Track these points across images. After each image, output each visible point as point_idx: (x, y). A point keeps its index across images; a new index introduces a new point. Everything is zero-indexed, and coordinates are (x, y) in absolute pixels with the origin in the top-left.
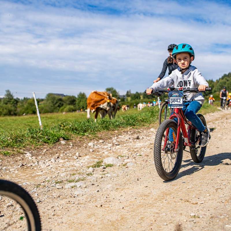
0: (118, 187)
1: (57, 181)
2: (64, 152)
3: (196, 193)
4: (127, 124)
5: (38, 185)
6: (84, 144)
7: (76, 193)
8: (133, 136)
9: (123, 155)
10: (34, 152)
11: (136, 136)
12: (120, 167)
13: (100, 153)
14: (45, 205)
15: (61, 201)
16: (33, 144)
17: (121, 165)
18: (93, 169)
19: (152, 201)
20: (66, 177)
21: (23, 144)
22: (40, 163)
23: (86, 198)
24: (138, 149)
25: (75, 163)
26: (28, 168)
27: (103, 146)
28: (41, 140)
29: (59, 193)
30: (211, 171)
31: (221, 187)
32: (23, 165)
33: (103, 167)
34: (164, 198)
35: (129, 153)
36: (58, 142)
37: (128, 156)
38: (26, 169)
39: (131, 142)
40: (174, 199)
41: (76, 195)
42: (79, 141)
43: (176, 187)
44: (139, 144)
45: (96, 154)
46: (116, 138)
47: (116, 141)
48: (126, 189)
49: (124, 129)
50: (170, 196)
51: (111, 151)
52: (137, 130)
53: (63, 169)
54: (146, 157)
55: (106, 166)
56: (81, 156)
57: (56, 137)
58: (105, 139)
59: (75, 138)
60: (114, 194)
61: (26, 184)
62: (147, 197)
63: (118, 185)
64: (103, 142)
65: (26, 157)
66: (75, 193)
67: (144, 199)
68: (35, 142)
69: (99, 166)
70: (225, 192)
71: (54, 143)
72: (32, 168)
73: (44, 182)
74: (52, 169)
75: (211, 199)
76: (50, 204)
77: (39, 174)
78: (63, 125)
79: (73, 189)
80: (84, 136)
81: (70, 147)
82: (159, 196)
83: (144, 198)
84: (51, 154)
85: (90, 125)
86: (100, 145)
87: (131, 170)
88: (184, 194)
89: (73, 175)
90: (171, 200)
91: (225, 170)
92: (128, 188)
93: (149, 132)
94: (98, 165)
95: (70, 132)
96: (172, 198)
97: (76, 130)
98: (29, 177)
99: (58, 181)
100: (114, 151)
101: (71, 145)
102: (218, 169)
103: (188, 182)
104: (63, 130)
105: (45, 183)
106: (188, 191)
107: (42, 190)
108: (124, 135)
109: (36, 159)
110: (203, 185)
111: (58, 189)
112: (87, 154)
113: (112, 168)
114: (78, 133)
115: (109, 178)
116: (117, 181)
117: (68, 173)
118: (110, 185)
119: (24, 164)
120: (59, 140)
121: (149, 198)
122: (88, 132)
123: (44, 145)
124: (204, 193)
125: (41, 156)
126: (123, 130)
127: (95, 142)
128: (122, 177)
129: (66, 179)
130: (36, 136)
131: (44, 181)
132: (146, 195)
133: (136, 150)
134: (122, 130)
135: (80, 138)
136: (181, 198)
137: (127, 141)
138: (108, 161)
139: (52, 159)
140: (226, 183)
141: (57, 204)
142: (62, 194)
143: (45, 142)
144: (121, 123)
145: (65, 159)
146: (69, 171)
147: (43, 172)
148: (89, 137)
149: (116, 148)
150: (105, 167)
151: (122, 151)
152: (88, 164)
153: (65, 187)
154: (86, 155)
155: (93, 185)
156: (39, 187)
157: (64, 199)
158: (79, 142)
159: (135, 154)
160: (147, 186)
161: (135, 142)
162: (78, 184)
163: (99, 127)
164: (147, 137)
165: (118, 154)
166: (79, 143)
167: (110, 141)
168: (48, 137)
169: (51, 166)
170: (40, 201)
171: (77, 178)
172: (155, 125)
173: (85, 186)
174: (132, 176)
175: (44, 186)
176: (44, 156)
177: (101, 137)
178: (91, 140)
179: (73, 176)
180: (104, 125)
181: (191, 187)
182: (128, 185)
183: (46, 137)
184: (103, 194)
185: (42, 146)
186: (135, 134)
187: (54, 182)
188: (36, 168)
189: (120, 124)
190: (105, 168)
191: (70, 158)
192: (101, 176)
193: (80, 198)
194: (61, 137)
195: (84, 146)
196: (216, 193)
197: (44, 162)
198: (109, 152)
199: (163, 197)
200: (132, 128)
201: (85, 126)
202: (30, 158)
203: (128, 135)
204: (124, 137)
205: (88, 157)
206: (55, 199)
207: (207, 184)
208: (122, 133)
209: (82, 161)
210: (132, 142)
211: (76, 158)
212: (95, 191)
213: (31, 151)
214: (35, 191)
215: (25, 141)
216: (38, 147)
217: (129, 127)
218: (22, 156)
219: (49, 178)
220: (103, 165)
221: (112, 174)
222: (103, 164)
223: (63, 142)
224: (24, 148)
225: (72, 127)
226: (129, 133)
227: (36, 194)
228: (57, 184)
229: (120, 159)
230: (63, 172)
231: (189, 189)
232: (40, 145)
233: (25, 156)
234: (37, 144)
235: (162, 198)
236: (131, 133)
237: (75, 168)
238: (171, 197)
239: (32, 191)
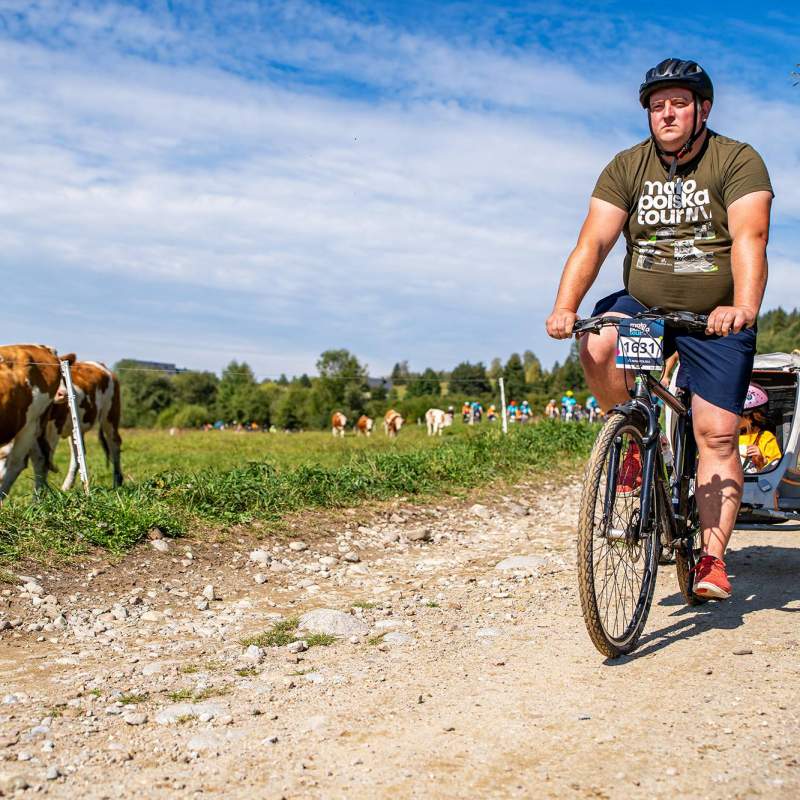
0: (350, 729)
1: (127, 695)
2: (160, 582)
3: (628, 762)
4: (390, 487)
5: (58, 706)
6: (236, 553)
7: (195, 744)
8: (408, 532)
9: (371, 601)
10: (52, 578)
11: (419, 530)
12: (359, 647)
13: (290, 588)
14: (77, 788)
15: (136, 777)
16: (50, 548)
17: (362, 640)
18: (261, 650)
19: (470, 788)
20: (161, 678)
21: (16, 548)
22: (72, 619)
23: (228, 769)
24: (426, 580)
25: (197, 625)
26: (25, 636)
27: (303, 562)
28: (82, 536)
29: (132, 742)
30: (683, 676)
31: (720, 741)
32: (8, 627)
33: (296, 644)
34: (513, 778)
35: (392, 593)
36: (142, 543)
37: (388, 604)
38: (19, 643)
39: (401, 553)
40: (550, 784)
41: (194, 755)
42: (217, 542)
43: (556, 735)
44: (429, 562)
45: (277, 593)
46: (348, 534)
47: (348, 548)
48: (378, 734)
49: (380, 504)
50: (536, 772)
51: (330, 584)
52: (424, 511)
53: (155, 645)
54: (452, 614)
55: (309, 642)
56: (221, 600)
57: (134, 525)
58: (313, 540)
59: (202, 529)
60: (332, 756)
61: (13, 702)
62: (451, 772)
63: (349, 719)
64: (304, 550)
65: (22, 596)
66: (191, 746)
67: (442, 781)
68: (59, 541)
69: (282, 641)
70: (732, 764)
71: (127, 548)
72: (41, 639)
73: (80, 695)
74: (112, 644)
75: (680, 789)
76: (94, 786)
77: (64, 661)
78: (162, 483)
79: (183, 729)
80: (236, 523)
81: (185, 563)
82: (494, 769)
83: (440, 775)
84: (114, 586)
85: (258, 483)
86: (292, 561)
87: (399, 661)
88: (585, 764)
89: (190, 671)
90: (537, 789)
91: (731, 674)
92: (384, 733)
93: (466, 519)
94: (280, 636)
95: (187, 510)
96: (541, 779)
97: (210, 501)
98: (26, 673)
99: (134, 691)
100: (340, 582)
101: (190, 555)
102: (707, 671)
103: (601, 716)
104: (163, 498)
105: (82, 699)
106: (600, 754)
107: (71, 727)
108: (377, 527)
109: (59, 603)
110: (655, 733)
111: (129, 724)
112: (245, 592)
113: (329, 651)
114: (216, 514)
115: (315, 689)
116: (347, 704)
117: (170, 662)
118: (319, 719)
119: (13, 623)
120: (145, 536)
121: (458, 777)
122: (250, 509)
123: (89, 553)
124: (657, 763)
125: (78, 593)
126: (374, 509)
127: (276, 549)
128: (365, 686)
129: (160, 687)
130: (65, 519)
131: (81, 690)
132: (448, 765)
133: (417, 584)
134: (371, 505)
135: (223, 531)
136: (573, 780)
137: (389, 548)
138: (315, 623)
139: (115, 605)
140: (737, 726)
141: (122, 786)
142: (142, 747)
143: (95, 544)
144: (369, 483)
145: (162, 607)
146: (173, 655)
147: (81, 655)
148: (253, 530)
149: (349, 572)
150: (305, 645)
151: (367, 583)
152: (245, 628)
153: (156, 720)
154: (240, 594)
155: (258, 713)
156: (61, 715)
157: (148, 766)
158: (216, 545)
159: (415, 598)
160: (454, 726)
161: (417, 553)
162: (203, 710)
163: (292, 493)
164: (460, 535)
165: (352, 595)
166: (216, 548)
167: (327, 544)
168: (106, 525)
169: (110, 634)
170: (59, 775)
171: (201, 685)
172: (488, 494)
173: (228, 718)
174: (399, 684)
175: (81, 712)
176: (87, 594)
177: (297, 529)
178: (260, 539)
179: (189, 676)
180: (309, 488)
181: (609, 737)
182: (383, 719)
183: (99, 525)
184: (290, 755)
185: (82, 557)
186: (418, 523)
187: (117, 695)
188: (54, 640)
189: (365, 484)
190: (305, 650)
191: (180, 604)
192: (287, 681)
193: (208, 766)
194: (155, 526)
195: (235, 560)
196: (701, 764)
197: (87, 616)
198: (323, 589)
199: (509, 774)
200: (409, 501)
201: (243, 489)
202: (37, 601)
203: (392, 526)
204: (378, 534)
205: (245, 602)
206: (114, 766)
207: (667, 728)
208: (370, 517)
209: (223, 617)
210: (407, 554)
211: (205, 604)
212: (264, 741)
213: (44, 575)
214: (46, 729)
215: (24, 535)
216: (69, 558)
217: (397, 496)
218: (7, 592)
219: (98, 680)
220: (297, 639)
221: (329, 674)
222: (297, 635)
223: (160, 545)
224: (18, 564)
225: (195, 491)
226: (396, 518)
227: (47, 743)
228: (127, 707)
229: (359, 615)
230: (153, 659)
231: (602, 743)
232: (76, 553)
233: (18, 592)
234: (66, 549)
235: (507, 779)
236: (403, 520)
237: (198, 645)
238: (539, 776)
239: (34, 730)
